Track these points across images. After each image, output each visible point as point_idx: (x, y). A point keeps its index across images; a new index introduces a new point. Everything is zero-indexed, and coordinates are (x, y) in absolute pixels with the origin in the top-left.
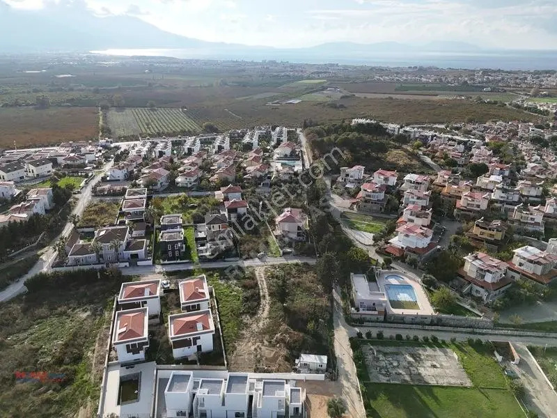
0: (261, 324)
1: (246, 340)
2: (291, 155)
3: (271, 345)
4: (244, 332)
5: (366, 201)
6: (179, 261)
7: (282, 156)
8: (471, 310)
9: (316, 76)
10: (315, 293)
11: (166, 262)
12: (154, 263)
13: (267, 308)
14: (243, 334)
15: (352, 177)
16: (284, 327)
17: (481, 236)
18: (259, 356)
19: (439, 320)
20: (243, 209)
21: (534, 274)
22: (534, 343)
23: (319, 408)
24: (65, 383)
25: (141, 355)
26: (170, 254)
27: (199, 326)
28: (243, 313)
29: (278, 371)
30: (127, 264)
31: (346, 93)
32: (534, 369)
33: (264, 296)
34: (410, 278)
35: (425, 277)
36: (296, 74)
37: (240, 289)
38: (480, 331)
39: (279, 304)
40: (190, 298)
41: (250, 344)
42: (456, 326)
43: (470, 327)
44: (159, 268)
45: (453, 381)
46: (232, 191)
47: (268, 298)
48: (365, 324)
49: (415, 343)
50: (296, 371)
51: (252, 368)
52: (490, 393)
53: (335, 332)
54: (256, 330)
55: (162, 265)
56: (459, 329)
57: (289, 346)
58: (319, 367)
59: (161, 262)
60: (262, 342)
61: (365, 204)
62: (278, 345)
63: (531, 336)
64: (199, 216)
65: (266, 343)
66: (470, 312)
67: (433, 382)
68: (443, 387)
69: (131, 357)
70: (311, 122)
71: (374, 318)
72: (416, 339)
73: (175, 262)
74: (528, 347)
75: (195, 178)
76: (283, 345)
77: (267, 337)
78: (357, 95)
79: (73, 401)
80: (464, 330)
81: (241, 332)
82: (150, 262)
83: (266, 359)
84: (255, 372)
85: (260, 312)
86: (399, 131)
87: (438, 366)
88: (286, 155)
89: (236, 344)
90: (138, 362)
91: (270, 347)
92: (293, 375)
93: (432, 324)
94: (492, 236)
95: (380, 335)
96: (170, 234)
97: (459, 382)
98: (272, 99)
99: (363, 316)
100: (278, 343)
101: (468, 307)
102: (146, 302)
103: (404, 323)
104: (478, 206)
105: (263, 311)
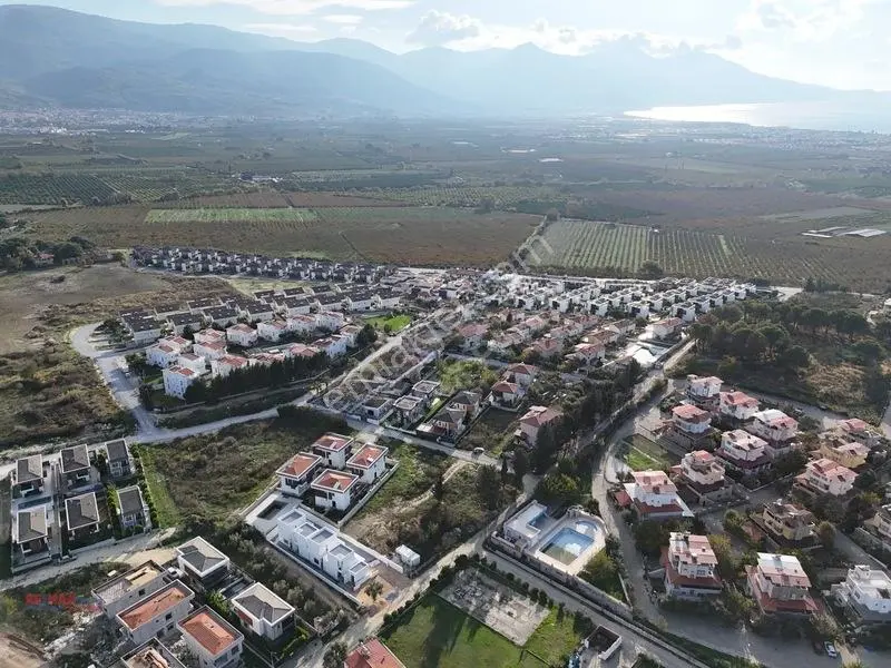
0: (404, 509)
1: (378, 516)
3: (391, 528)
11: (390, 427)
16: (416, 520)
17: (768, 525)
20: (508, 395)
22: (661, 658)
24: (244, 489)
25: (296, 491)
30: (359, 418)
38: (611, 615)
41: (377, 520)
42: (586, 597)
44: (380, 430)
48: (497, 552)
49: (521, 588)
50: (390, 557)
54: (394, 512)
58: (407, 561)
59: (386, 425)
60: (387, 523)
62: (395, 530)
65: (390, 524)
67: (490, 623)
69: (288, 489)
72: (526, 586)
73: (398, 429)
77: (396, 520)
79: (239, 502)
81: (382, 508)
85: (415, 500)
87: (515, 616)
90: (294, 496)
91: (389, 529)
92: (384, 558)
93: (567, 584)
97: (514, 636)
104: (826, 487)
105: (419, 500)
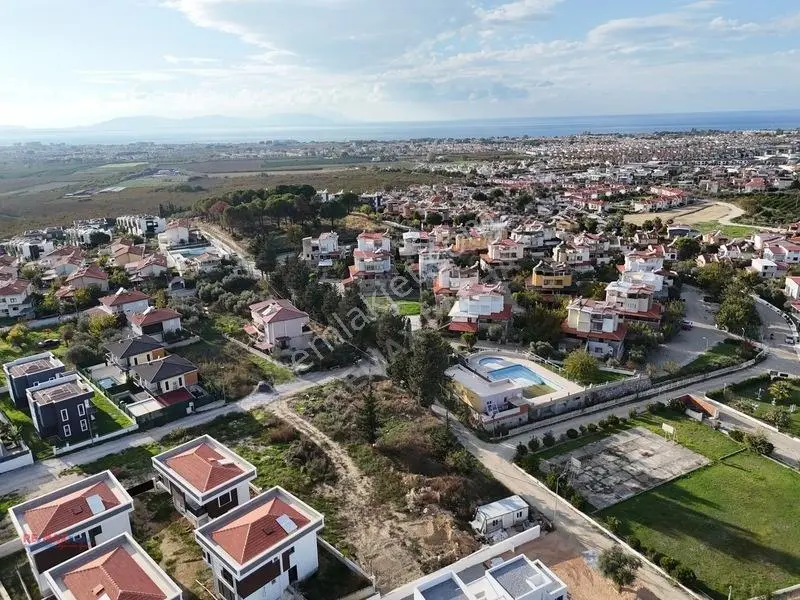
0: (360, 489)
1: (361, 525)
2: (191, 240)
3: (415, 515)
4: (342, 514)
5: (366, 277)
6: (97, 439)
7: (175, 244)
8: (616, 371)
9: (126, 158)
10: (407, 413)
11: (68, 448)
12: (35, 458)
13: (348, 461)
14: (344, 519)
15: (324, 249)
16: (408, 478)
17: (547, 286)
18: (408, 543)
19: (594, 394)
20: (172, 322)
21: (639, 312)
23: (578, 585)
26: (67, 430)
27: (285, 522)
28: (313, 484)
29: (462, 554)
31: (192, 174)
32: (738, 418)
33: (326, 445)
34: (510, 356)
35: (535, 347)
36: (90, 156)
37: (269, 448)
39: (366, 447)
40: (212, 482)
41: (373, 530)
42: (615, 397)
43: (629, 393)
44: (54, 466)
45: (687, 464)
46: (128, 299)
47: (335, 445)
48: (511, 433)
49: (595, 434)
50: (485, 541)
51: (413, 568)
52: (736, 460)
53: (481, 460)
54: (363, 502)
55: (58, 456)
56: (622, 400)
57: (447, 504)
58: (516, 519)
59: (55, 451)
60: (390, 517)
61: (366, 281)
62: (425, 510)
63: (693, 383)
64: (85, 352)
65: (401, 516)
66: (618, 374)
67: (668, 476)
68: (685, 477)
70: (171, 207)
71: (515, 420)
73: (89, 442)
74: (707, 396)
75: (23, 297)
76: (434, 507)
77: (392, 506)
78: (210, 176)
80: (627, 399)
81: (338, 516)
82: (28, 459)
83: (427, 541)
84: (426, 573)
85: (341, 471)
86: (327, 198)
87: (651, 453)
88: (182, 241)
89: (347, 540)
91: (414, 519)
92: (488, 551)
93: (588, 404)
94: (559, 282)
95: (549, 439)
96: (53, 389)
97: (693, 462)
98: (68, 189)
99: (501, 422)
100: (422, 506)
101: (611, 369)
102: (98, 530)
103: (555, 415)
104: (514, 255)
105: (345, 467)
